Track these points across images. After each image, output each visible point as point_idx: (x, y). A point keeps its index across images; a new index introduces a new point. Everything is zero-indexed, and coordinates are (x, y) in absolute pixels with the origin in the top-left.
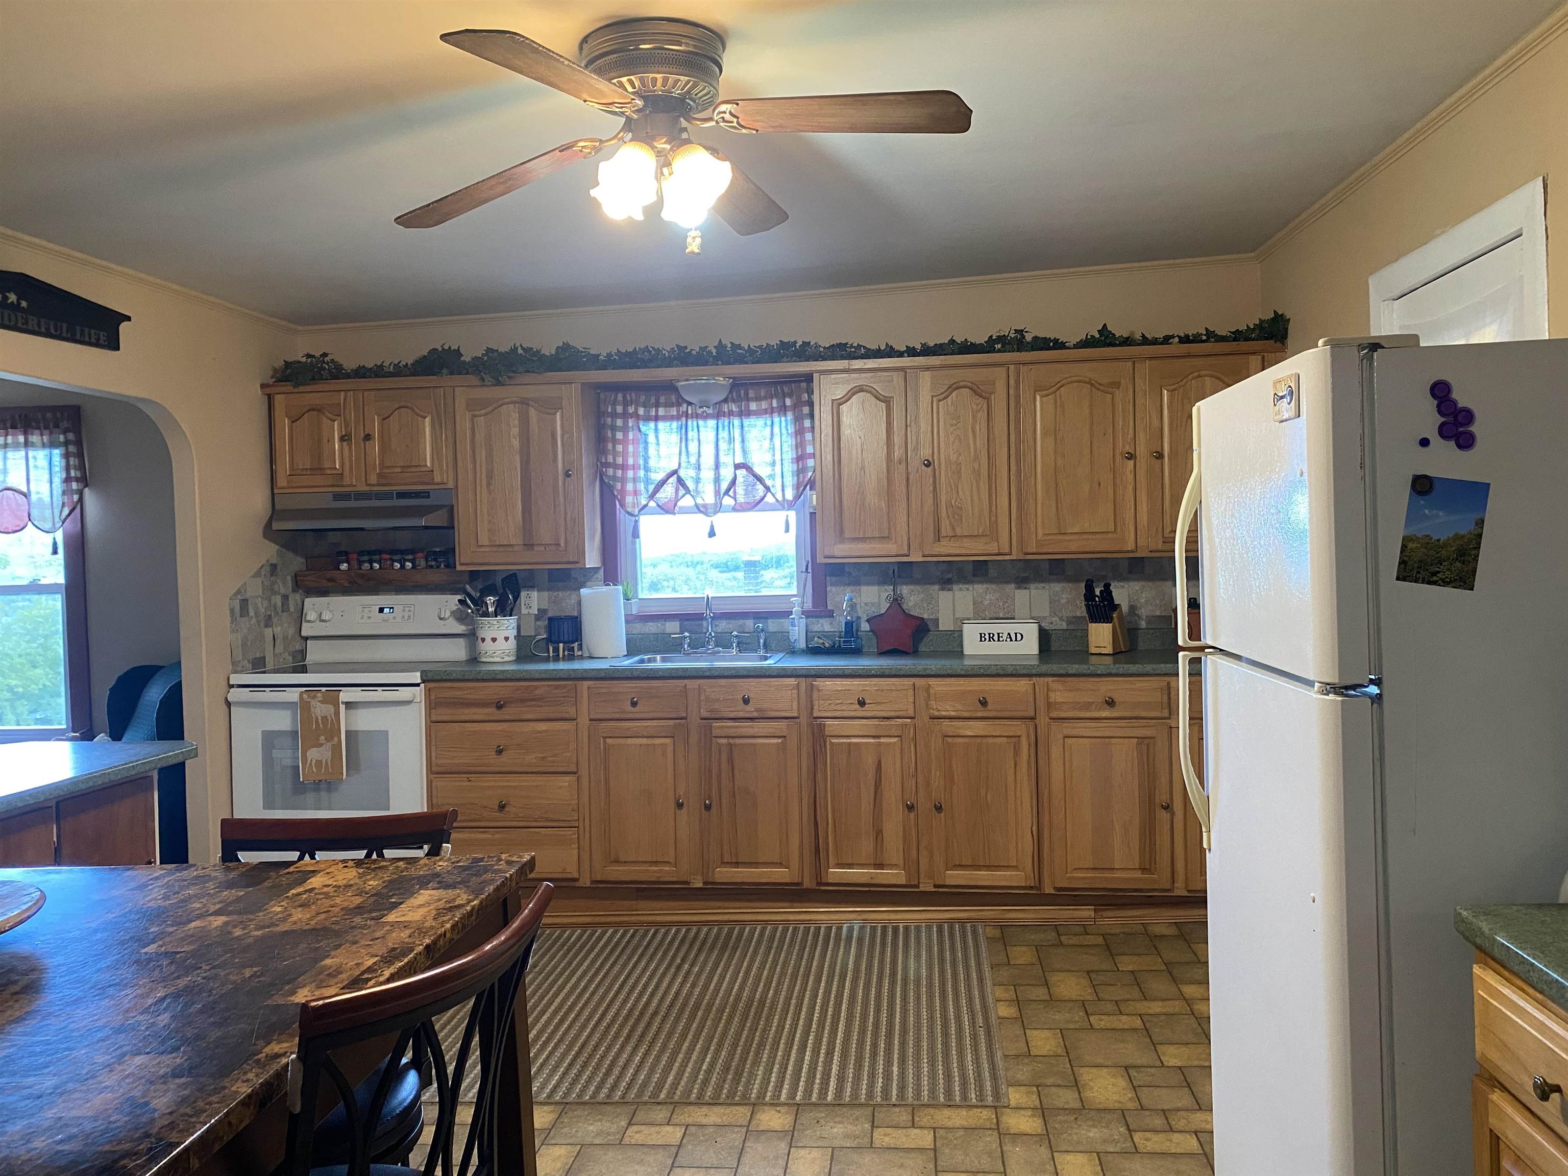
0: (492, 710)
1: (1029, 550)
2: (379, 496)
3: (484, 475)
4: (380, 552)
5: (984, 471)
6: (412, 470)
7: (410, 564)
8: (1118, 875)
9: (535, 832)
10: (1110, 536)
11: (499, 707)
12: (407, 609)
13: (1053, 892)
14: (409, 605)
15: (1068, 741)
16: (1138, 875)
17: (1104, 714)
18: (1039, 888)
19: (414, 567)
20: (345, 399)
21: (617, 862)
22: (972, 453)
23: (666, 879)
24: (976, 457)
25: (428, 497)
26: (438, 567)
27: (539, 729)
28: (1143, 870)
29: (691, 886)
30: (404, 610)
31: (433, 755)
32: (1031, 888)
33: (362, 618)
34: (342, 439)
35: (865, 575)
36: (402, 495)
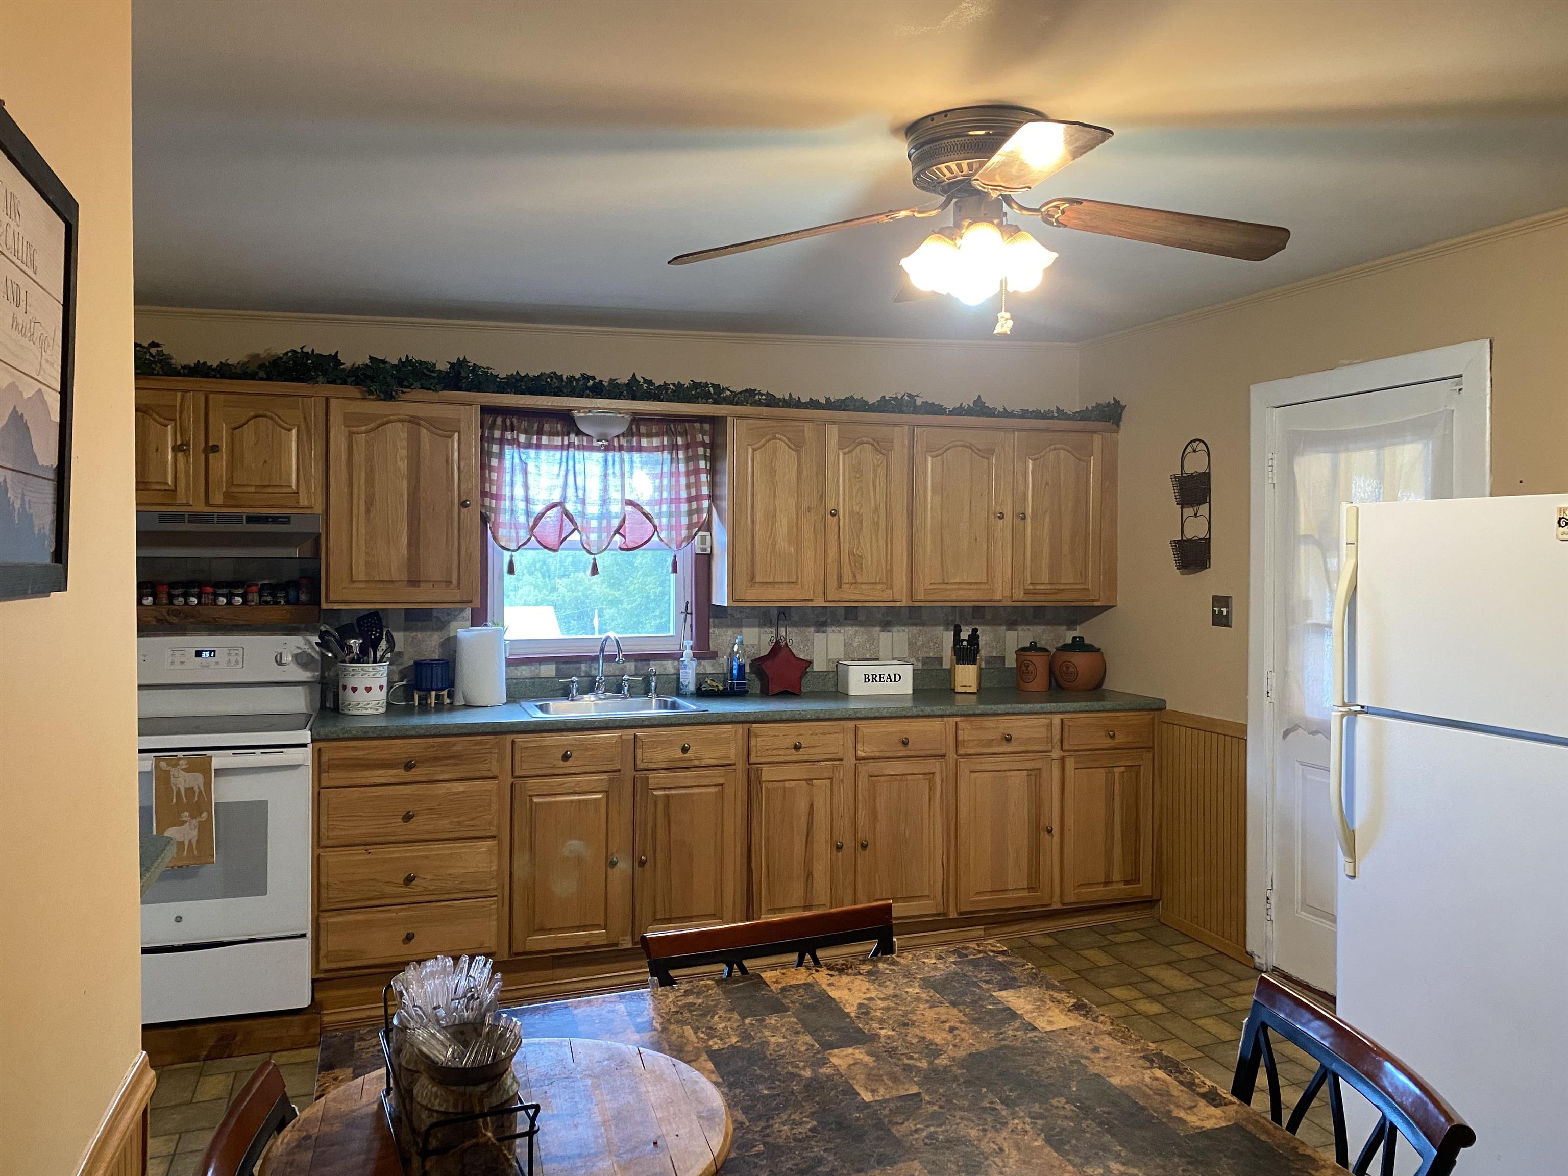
0: (402, 772)
1: (919, 598)
2: (224, 519)
3: (362, 502)
4: (200, 584)
5: (882, 524)
6: (270, 490)
7: (240, 600)
8: (1010, 895)
9: (449, 906)
10: (983, 587)
11: (408, 766)
12: (233, 653)
13: (956, 916)
14: (235, 648)
15: (973, 775)
16: (1025, 894)
17: (1001, 750)
18: (944, 914)
19: (245, 602)
20: (182, 400)
21: (542, 930)
22: (873, 505)
23: (595, 943)
24: (876, 510)
25: (288, 522)
26: (278, 603)
27: (454, 790)
28: (1030, 889)
29: (620, 947)
30: (229, 654)
31: (323, 825)
32: (939, 915)
33: (172, 663)
34: (176, 449)
35: (747, 617)
36: (252, 519)
